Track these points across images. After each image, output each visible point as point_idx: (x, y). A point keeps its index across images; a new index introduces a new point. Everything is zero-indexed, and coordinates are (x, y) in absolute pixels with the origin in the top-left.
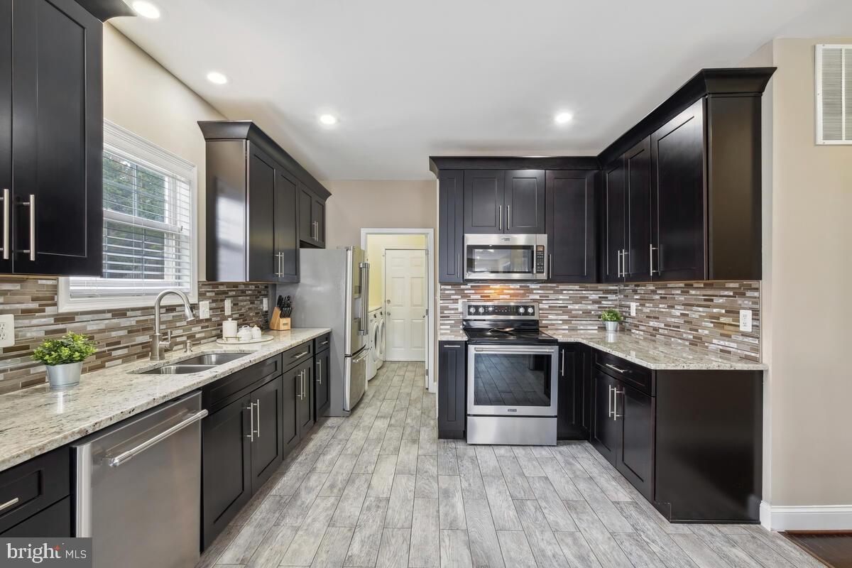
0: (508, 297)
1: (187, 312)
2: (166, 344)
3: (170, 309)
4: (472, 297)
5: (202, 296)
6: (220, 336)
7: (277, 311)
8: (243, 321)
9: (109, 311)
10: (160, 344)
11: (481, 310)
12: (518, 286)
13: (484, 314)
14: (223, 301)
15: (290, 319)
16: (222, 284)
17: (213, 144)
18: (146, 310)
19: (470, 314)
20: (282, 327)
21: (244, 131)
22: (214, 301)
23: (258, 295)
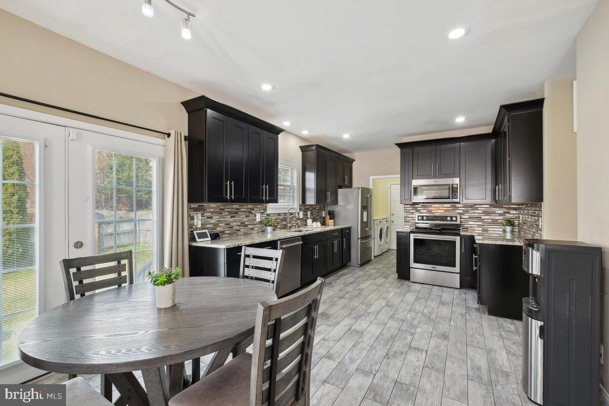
0: (443, 211)
1: (297, 214)
2: (291, 225)
3: (291, 214)
4: (422, 211)
5: (300, 210)
6: (306, 225)
7: (328, 217)
8: (314, 220)
9: (277, 214)
10: (289, 225)
11: (424, 218)
12: (449, 205)
13: (426, 220)
14: (307, 212)
15: (333, 220)
16: (307, 205)
17: (304, 153)
18: (285, 214)
19: (419, 220)
20: (330, 224)
21: (314, 148)
22: (304, 212)
23: (321, 209)
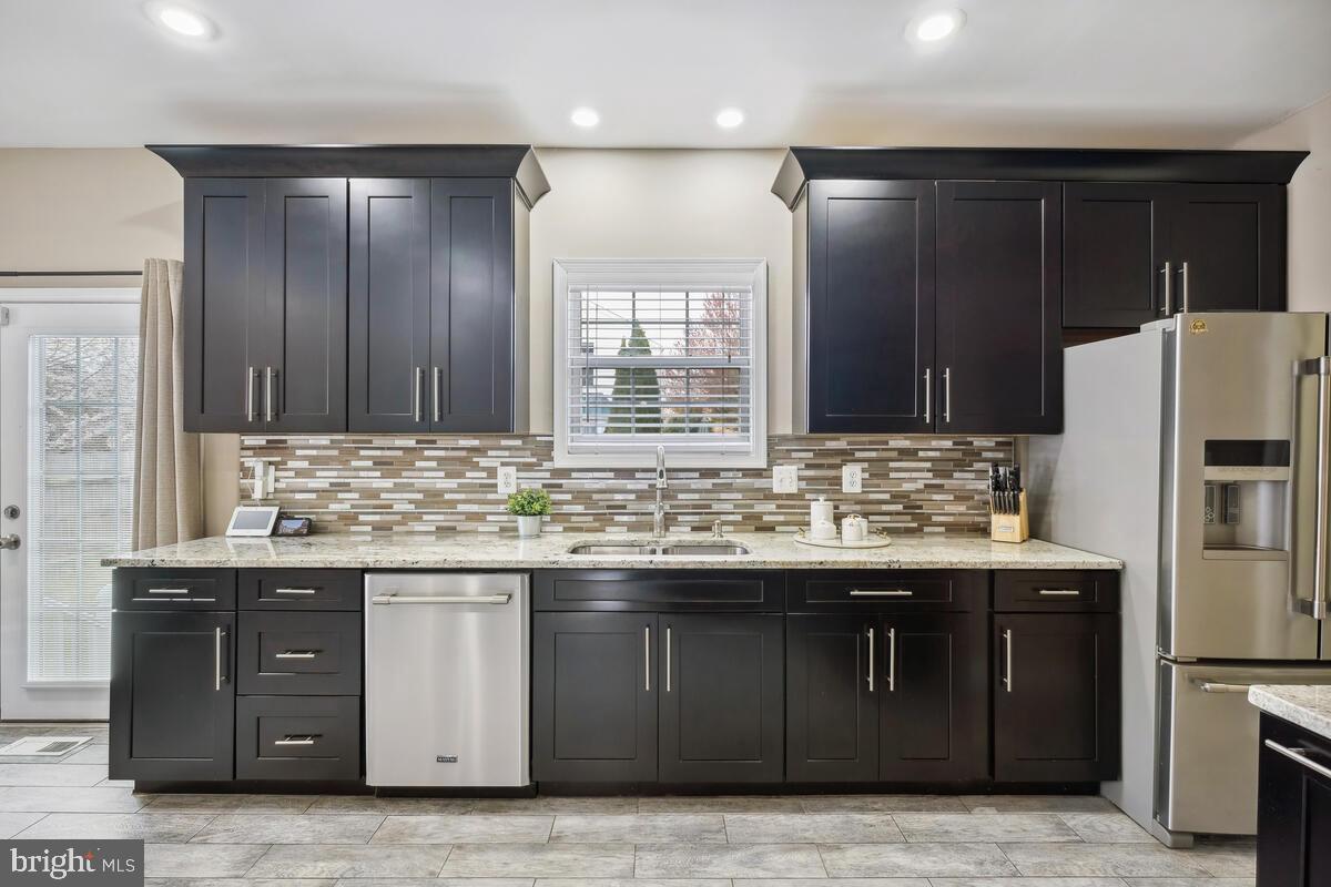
3: (708, 473)
5: (778, 456)
9: (611, 470)
14: (840, 466)
15: (1019, 519)
16: (836, 438)
22: (811, 467)
